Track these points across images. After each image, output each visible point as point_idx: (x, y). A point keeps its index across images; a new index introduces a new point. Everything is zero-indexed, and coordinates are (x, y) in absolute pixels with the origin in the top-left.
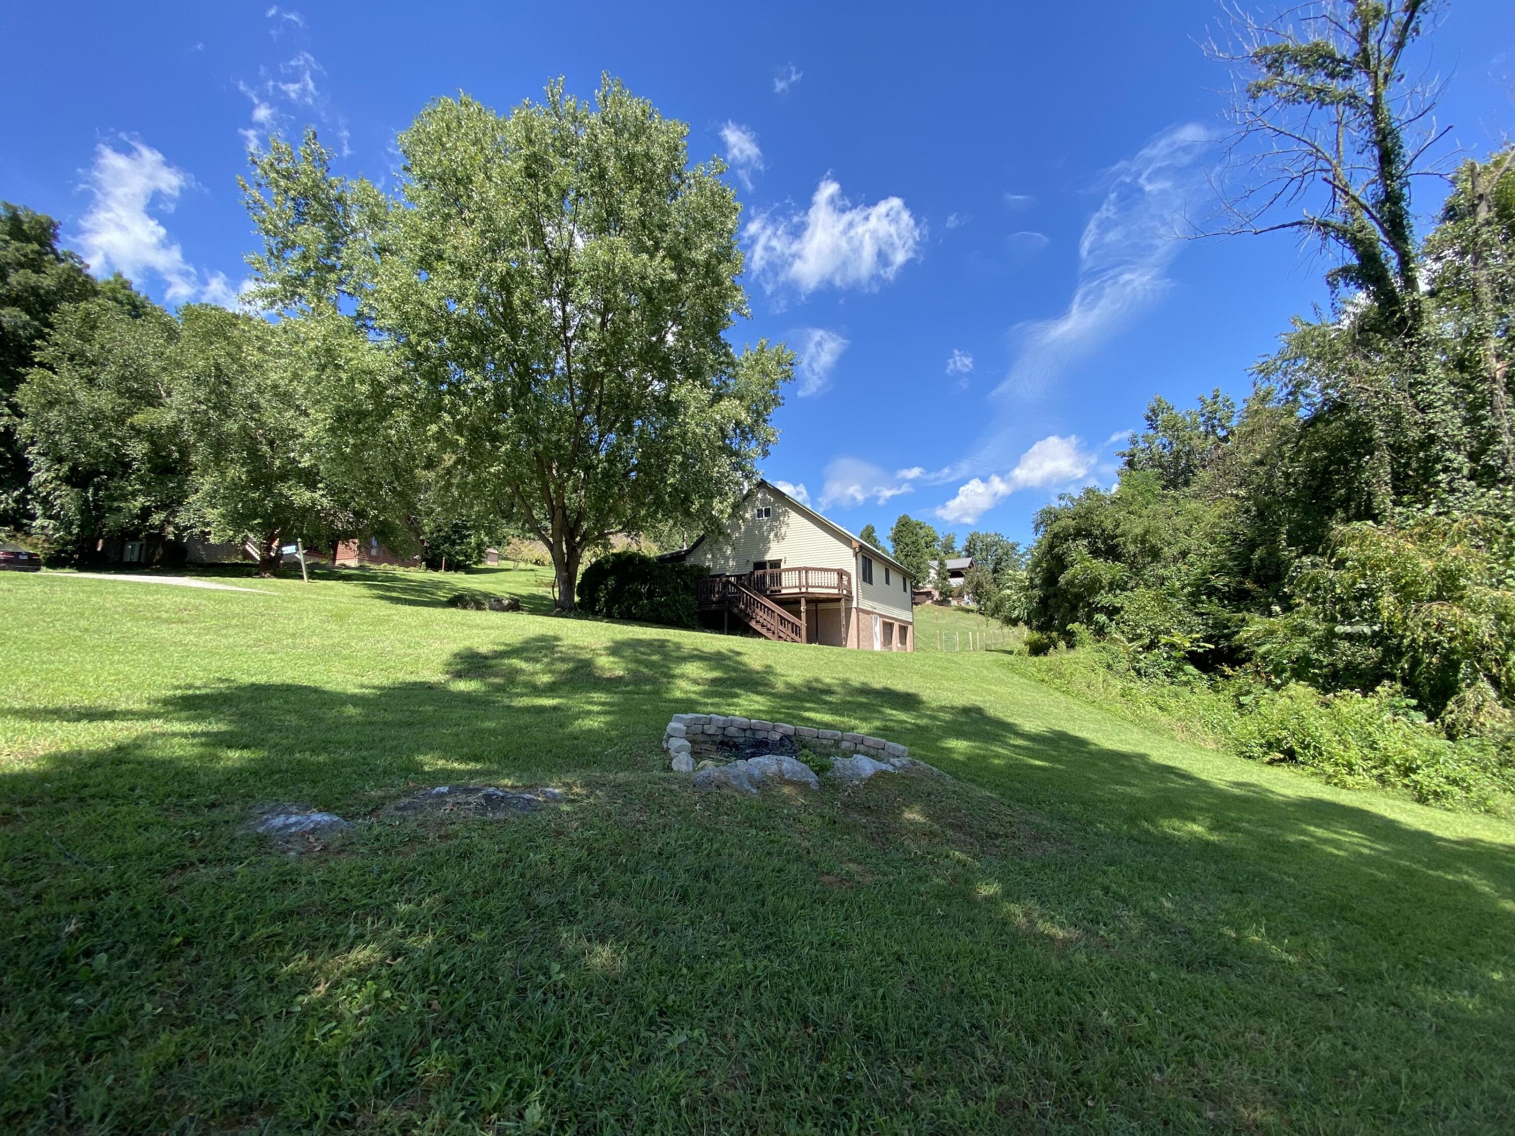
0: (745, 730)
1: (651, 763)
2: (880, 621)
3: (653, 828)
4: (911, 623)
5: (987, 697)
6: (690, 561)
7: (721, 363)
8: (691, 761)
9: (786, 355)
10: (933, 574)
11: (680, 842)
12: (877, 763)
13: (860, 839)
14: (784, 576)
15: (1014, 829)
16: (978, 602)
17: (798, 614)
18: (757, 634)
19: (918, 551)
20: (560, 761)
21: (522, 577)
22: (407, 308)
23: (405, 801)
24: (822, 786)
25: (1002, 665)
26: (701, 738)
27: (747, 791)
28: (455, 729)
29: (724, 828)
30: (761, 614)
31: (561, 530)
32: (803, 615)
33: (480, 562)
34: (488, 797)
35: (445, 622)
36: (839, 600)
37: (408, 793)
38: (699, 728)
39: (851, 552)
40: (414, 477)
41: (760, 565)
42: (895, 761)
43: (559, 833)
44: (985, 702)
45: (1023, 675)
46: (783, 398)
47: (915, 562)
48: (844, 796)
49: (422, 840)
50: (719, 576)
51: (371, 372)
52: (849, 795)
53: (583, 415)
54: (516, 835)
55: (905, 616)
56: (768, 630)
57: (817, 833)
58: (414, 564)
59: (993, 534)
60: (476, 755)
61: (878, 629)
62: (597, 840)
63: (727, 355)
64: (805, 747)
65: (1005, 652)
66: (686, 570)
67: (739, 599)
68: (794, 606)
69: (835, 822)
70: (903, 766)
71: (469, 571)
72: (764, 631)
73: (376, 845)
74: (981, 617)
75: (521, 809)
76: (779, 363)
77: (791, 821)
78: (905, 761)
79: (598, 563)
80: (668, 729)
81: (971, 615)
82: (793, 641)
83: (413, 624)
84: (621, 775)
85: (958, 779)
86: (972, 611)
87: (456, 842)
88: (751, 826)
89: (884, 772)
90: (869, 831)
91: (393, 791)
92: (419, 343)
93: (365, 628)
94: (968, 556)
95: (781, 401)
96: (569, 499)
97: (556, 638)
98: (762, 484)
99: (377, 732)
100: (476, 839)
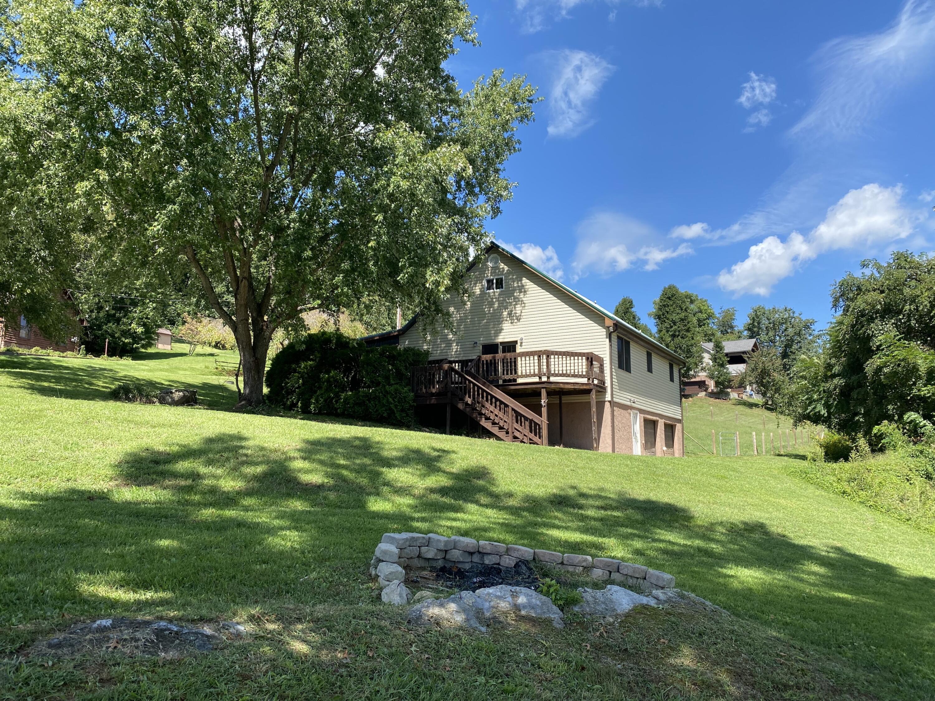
0: (471, 554)
1: (356, 594)
2: (639, 419)
3: (359, 672)
4: (679, 421)
5: (775, 514)
6: (405, 344)
7: (442, 101)
8: (405, 591)
9: (525, 91)
10: (707, 359)
11: (391, 691)
12: (636, 596)
13: (615, 689)
14: (520, 362)
15: (807, 679)
16: (764, 395)
17: (537, 410)
18: (487, 434)
19: (688, 330)
20: (245, 589)
21: (200, 364)
22: (59, 40)
23: (60, 636)
24: (567, 623)
25: (793, 474)
26: (417, 563)
27: (475, 629)
28: (119, 549)
29: (446, 675)
30: (492, 408)
31: (246, 306)
32: (544, 410)
33: (149, 345)
34: (159, 633)
35: (108, 418)
36: (588, 392)
37: (62, 627)
38: (415, 551)
39: (603, 332)
40: (71, 242)
41: (491, 348)
42: (659, 593)
43: (245, 678)
44: (771, 519)
45: (819, 486)
46: (519, 142)
47: (684, 343)
48: (593, 637)
49: (80, 684)
50: (440, 362)
51: (15, 120)
52: (601, 635)
53: (273, 165)
54: (193, 680)
55: (673, 411)
56: (501, 428)
57: (560, 681)
58: (72, 347)
59: (782, 308)
60: (145, 581)
61: (638, 427)
62: (290, 687)
63: (449, 90)
64: (545, 575)
65: (797, 456)
66: (399, 354)
67: (465, 391)
68: (533, 400)
69: (583, 668)
70: (669, 600)
71: (137, 356)
72: (495, 430)
73: (25, 690)
74: (767, 413)
75: (199, 647)
76: (514, 100)
77: (529, 667)
78: (671, 593)
79: (291, 346)
80: (378, 553)
81: (755, 410)
82: (532, 442)
83: (70, 421)
84: (320, 607)
85: (738, 615)
86: (756, 405)
87: (121, 687)
88: (479, 672)
89: (645, 607)
90: (625, 679)
91: (45, 625)
92: (71, 83)
93: (12, 424)
94: (751, 337)
95: (517, 146)
96: (257, 267)
97: (241, 438)
98: (493, 248)
99: (26, 553)
100: (145, 684)
